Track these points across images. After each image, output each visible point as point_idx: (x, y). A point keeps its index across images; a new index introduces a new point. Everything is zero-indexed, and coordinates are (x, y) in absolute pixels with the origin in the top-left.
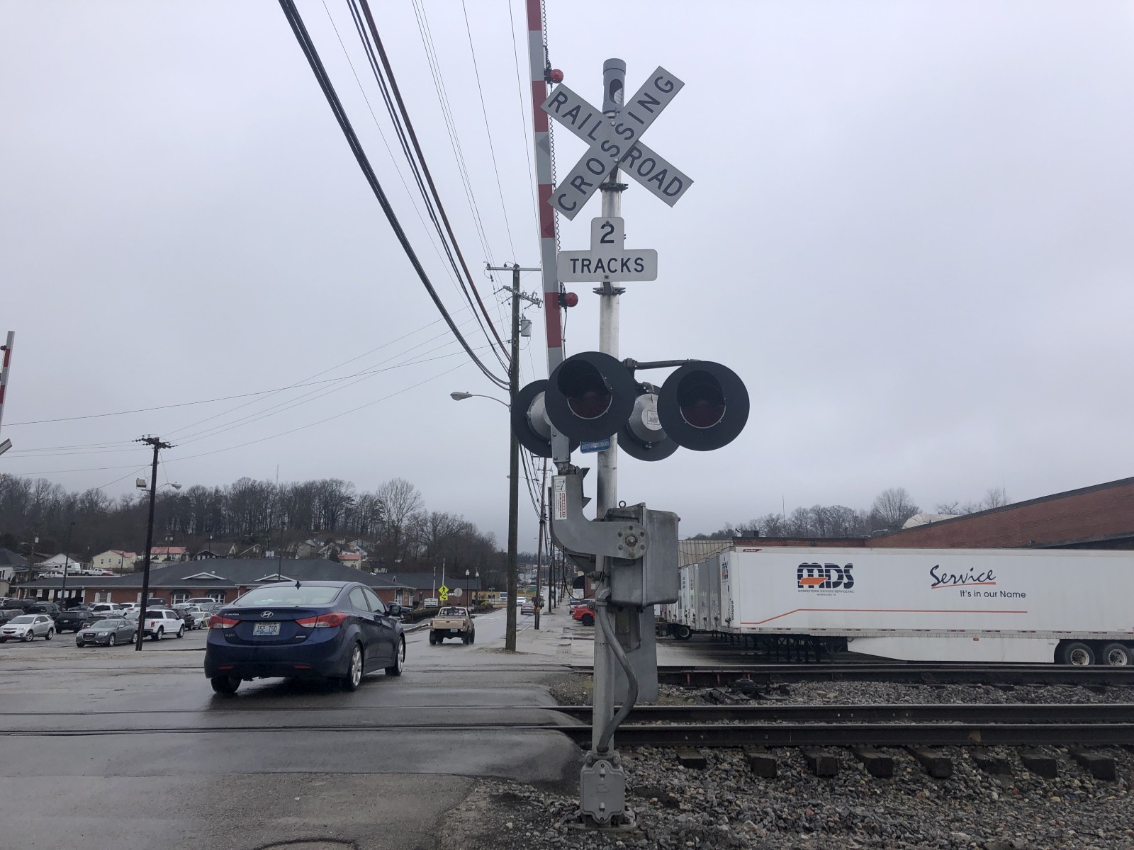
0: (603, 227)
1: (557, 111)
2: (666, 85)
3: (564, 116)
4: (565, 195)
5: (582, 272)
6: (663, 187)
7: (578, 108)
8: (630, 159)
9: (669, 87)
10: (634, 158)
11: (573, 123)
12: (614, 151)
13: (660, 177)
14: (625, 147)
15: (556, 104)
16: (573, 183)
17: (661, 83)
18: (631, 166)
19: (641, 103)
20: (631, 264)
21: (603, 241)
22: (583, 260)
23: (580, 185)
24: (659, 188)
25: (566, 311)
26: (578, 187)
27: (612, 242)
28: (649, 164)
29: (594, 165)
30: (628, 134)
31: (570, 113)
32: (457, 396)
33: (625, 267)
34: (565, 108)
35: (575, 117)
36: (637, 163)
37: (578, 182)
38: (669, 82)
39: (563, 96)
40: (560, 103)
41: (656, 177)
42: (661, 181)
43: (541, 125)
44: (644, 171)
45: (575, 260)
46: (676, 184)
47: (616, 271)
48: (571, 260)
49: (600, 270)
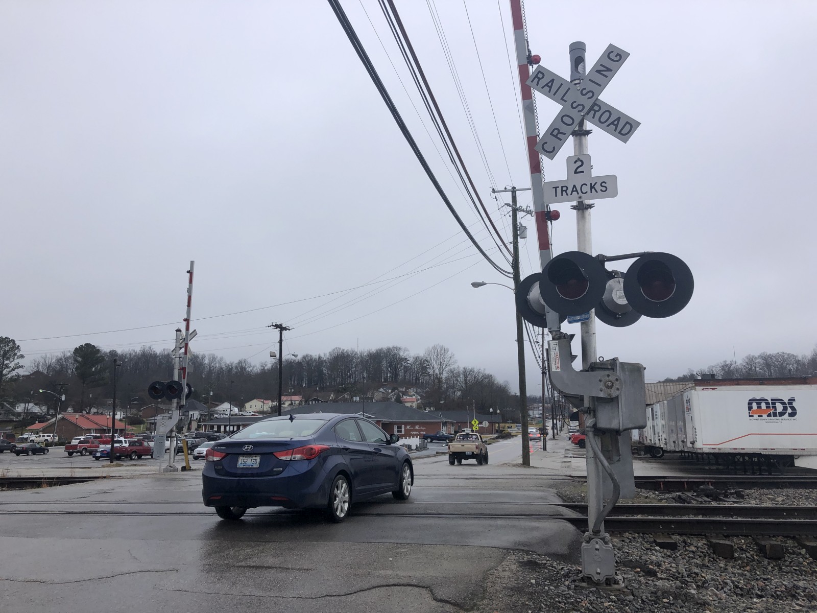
0: (575, 162)
1: (537, 85)
2: (616, 56)
3: (542, 88)
4: (546, 143)
5: (562, 195)
6: (618, 130)
7: (553, 81)
8: (592, 112)
9: (618, 58)
10: (596, 111)
11: (549, 91)
12: (580, 108)
13: (616, 123)
14: (588, 104)
15: (536, 80)
16: (551, 134)
17: (612, 56)
18: (593, 117)
19: (598, 72)
20: (598, 187)
21: (576, 172)
22: (562, 187)
23: (557, 134)
24: (615, 130)
25: (551, 224)
26: (556, 136)
27: (583, 172)
28: (607, 114)
29: (566, 120)
30: (590, 95)
31: (547, 85)
32: (476, 285)
33: (593, 190)
34: (543, 82)
35: (550, 87)
36: (598, 114)
37: (555, 132)
38: (618, 55)
39: (541, 73)
40: (539, 79)
41: (612, 123)
42: (616, 126)
43: (527, 95)
44: (603, 120)
45: (556, 188)
46: (628, 127)
47: (587, 192)
48: (553, 188)
49: (575, 193)
